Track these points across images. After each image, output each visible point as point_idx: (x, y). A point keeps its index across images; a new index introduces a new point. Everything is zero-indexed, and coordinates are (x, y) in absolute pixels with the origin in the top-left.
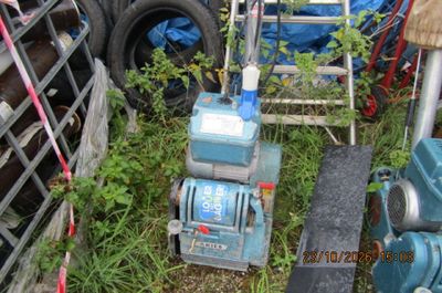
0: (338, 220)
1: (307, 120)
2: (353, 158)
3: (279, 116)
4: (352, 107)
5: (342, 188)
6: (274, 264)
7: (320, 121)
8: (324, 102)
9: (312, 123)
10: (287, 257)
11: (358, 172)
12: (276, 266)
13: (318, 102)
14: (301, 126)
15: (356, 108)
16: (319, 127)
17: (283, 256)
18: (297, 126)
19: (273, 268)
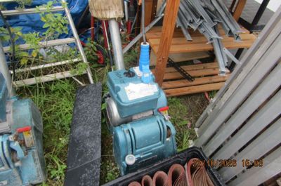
0: (88, 133)
1: (59, 76)
2: (92, 92)
3: (38, 78)
4: (85, 61)
5: (88, 112)
6: (52, 177)
7: (67, 74)
8: (67, 61)
9: (62, 77)
10: (59, 169)
11: (95, 100)
12: (54, 177)
13: (63, 62)
14: (55, 81)
15: (88, 61)
16: (68, 78)
17: (57, 169)
18: (52, 81)
19: (52, 179)
